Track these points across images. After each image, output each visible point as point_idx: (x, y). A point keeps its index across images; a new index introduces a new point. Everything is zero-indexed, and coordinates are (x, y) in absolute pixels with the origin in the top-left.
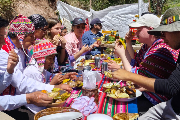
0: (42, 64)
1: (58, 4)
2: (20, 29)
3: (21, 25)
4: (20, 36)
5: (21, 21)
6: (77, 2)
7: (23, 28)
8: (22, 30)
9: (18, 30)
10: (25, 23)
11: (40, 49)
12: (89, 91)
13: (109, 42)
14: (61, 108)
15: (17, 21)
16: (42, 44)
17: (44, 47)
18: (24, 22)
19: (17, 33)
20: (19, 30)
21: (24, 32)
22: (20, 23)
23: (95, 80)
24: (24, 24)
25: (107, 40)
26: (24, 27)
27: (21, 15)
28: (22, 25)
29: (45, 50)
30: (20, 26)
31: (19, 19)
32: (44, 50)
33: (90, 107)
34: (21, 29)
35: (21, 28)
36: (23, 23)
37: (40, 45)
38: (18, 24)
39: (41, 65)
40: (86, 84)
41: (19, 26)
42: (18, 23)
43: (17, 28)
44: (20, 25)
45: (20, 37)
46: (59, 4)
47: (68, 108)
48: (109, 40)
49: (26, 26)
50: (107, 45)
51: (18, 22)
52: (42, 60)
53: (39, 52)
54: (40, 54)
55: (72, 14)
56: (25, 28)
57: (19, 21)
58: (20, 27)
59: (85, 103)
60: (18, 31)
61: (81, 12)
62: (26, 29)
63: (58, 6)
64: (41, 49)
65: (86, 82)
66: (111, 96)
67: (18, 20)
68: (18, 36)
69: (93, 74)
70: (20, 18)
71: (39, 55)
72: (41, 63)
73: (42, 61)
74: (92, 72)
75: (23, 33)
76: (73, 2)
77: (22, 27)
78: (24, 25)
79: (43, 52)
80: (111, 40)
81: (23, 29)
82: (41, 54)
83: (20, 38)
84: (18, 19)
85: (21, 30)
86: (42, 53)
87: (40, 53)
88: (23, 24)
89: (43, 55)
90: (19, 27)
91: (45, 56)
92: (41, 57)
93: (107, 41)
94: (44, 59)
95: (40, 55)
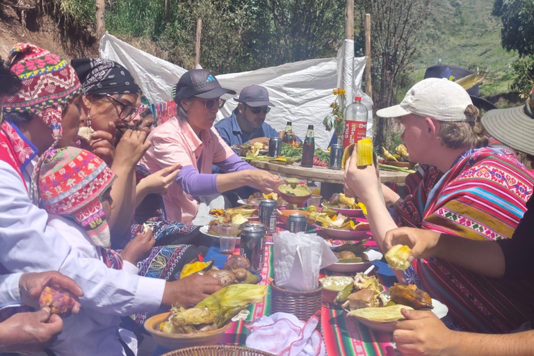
0: (101, 220)
1: (105, 44)
2: (40, 91)
3: (41, 77)
4: (49, 114)
5: (37, 66)
6: (148, 43)
7: (49, 85)
8: (50, 94)
9: (36, 96)
10: (50, 69)
11: (75, 180)
12: (296, 296)
13: (283, 159)
14: (219, 348)
15: (23, 70)
16: (72, 162)
17: (84, 170)
18: (45, 67)
19: (37, 106)
20: (39, 95)
21: (57, 97)
22: (36, 73)
23: (318, 262)
24: (48, 75)
25: (276, 153)
26: (53, 83)
27: (28, 46)
28: (43, 79)
29: (91, 178)
30: (39, 81)
31: (27, 60)
32: (87, 178)
33: (306, 349)
34: (43, 90)
35: (43, 87)
36: (43, 70)
37: (67, 167)
38: (29, 79)
39: (97, 226)
40: (288, 276)
41: (34, 83)
42: (28, 75)
43: (32, 93)
44: (37, 78)
45: (50, 117)
46: (108, 43)
47: (241, 350)
48: (282, 152)
49: (57, 78)
50: (280, 168)
51: (29, 71)
52: (97, 211)
53: (74, 190)
54: (83, 193)
55: (145, 77)
56: (57, 84)
57: (28, 68)
58: (40, 85)
59: (289, 334)
60: (37, 101)
61: (170, 70)
62: (59, 86)
63: (103, 50)
64: (78, 180)
65: (289, 268)
66: (360, 313)
67: (24, 64)
68: (41, 115)
69: (313, 242)
70: (30, 58)
71: (82, 200)
72: (97, 220)
73: (98, 213)
74: (307, 237)
75: (55, 100)
76: (136, 43)
77: (46, 85)
78: (50, 75)
79: (88, 186)
80: (288, 153)
81: (51, 89)
82: (86, 192)
83: (50, 121)
84: (22, 61)
85: (44, 93)
86: (88, 190)
87: (80, 191)
88: (46, 73)
89: (91, 193)
90: (36, 87)
91: (97, 194)
92: (87, 202)
93: (275, 156)
94: (98, 205)
95: (84, 198)
